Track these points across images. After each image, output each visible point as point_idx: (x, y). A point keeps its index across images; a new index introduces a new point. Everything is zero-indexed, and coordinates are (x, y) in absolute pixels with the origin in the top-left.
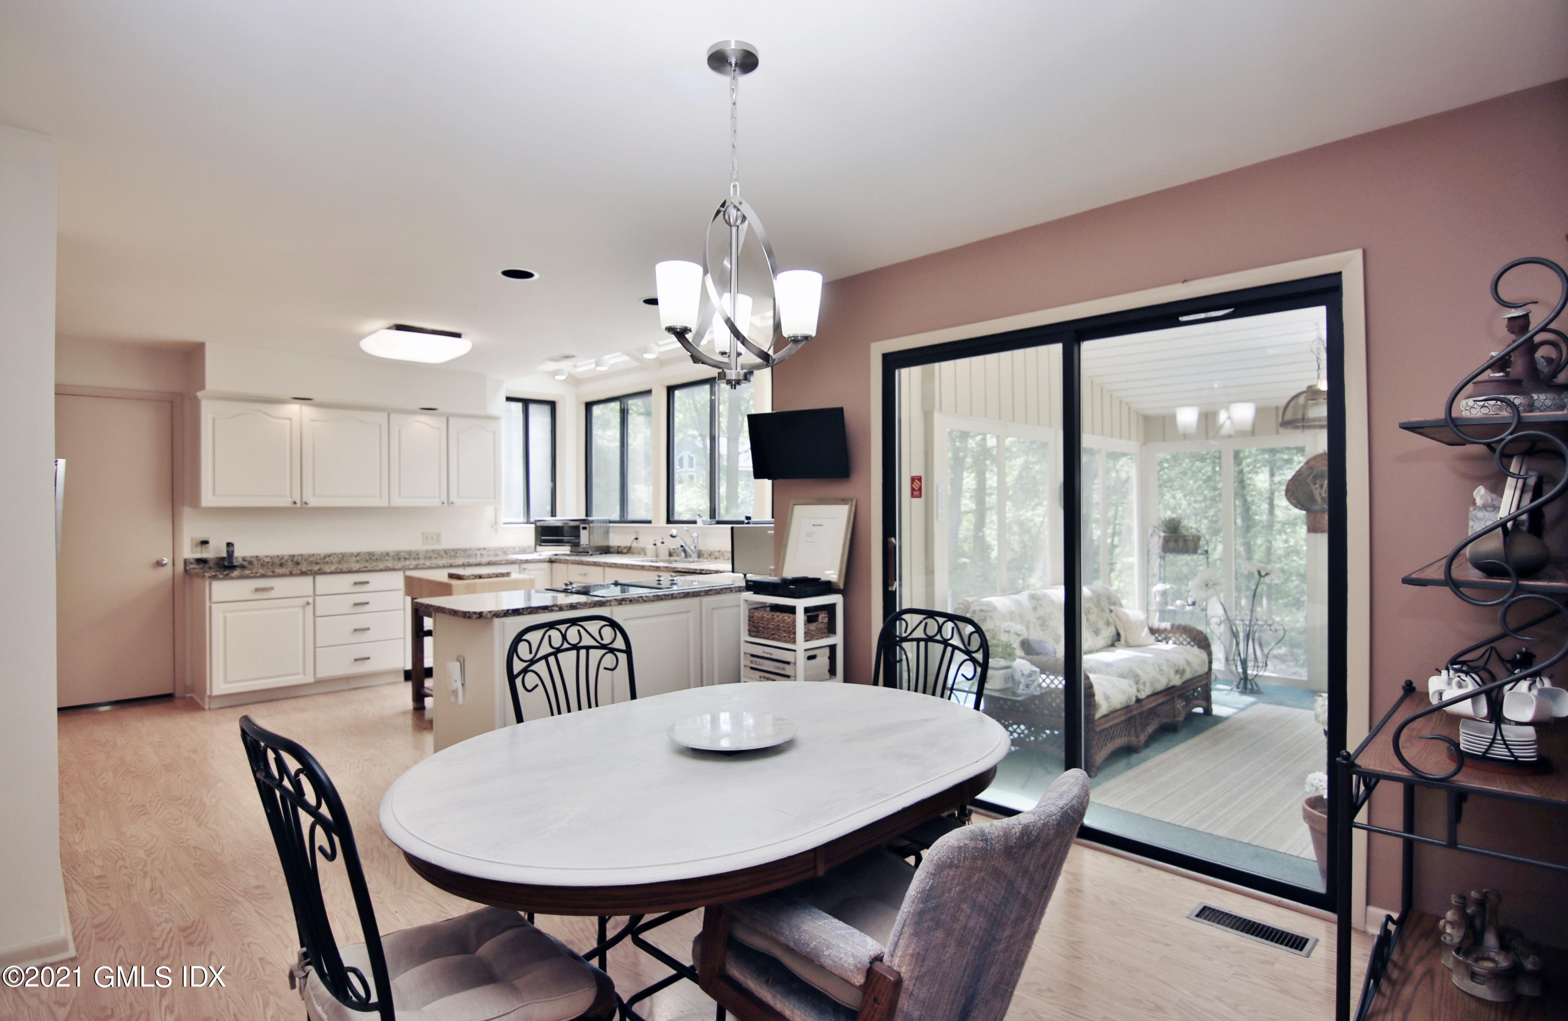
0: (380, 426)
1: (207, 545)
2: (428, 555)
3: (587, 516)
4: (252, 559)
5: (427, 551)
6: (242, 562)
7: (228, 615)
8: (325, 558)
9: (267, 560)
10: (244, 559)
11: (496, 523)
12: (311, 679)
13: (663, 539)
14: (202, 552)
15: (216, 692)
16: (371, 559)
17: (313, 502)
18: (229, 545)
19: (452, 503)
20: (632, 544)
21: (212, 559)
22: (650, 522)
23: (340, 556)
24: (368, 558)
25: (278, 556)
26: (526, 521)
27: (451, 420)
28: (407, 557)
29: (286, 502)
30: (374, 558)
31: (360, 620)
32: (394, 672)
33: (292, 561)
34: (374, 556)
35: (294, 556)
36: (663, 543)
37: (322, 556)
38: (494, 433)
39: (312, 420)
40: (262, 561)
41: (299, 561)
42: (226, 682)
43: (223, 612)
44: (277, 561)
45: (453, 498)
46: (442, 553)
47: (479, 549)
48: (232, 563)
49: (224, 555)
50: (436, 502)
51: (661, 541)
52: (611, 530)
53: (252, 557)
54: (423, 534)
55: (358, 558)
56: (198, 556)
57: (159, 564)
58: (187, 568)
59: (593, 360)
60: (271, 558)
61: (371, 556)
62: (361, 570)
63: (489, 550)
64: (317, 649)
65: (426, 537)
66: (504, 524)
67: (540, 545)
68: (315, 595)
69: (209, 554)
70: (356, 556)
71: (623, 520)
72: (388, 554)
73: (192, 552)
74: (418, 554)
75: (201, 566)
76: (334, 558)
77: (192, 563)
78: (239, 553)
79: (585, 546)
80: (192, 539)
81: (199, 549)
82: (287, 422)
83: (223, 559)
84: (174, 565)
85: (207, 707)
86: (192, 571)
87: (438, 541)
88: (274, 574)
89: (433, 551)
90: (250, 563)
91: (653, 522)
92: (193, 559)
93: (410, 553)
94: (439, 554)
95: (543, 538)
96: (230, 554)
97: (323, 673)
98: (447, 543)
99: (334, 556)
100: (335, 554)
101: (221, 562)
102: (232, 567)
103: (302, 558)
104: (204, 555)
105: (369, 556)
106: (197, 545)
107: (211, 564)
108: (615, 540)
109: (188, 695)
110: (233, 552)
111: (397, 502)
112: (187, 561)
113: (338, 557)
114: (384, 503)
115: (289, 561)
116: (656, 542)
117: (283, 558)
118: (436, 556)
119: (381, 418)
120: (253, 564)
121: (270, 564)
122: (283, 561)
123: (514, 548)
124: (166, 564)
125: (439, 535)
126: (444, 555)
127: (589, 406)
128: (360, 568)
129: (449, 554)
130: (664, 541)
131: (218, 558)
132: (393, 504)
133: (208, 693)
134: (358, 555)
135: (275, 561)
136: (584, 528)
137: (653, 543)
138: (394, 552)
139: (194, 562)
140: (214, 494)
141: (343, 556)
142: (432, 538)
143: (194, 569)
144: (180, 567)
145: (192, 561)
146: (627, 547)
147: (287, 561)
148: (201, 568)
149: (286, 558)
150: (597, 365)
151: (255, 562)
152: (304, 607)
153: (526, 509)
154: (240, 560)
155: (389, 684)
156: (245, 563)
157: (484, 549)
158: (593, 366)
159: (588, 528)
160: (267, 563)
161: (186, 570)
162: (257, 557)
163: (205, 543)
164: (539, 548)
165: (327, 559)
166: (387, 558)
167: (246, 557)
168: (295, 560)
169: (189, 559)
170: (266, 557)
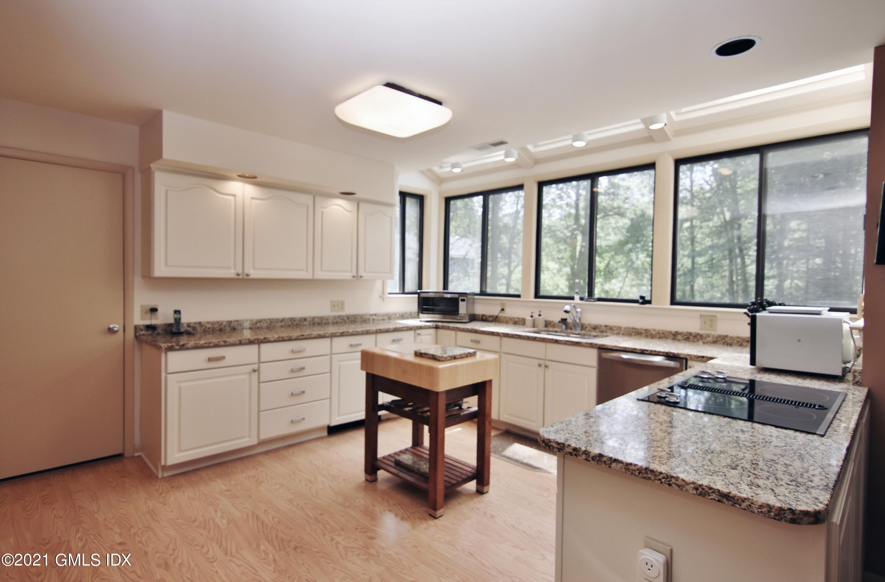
0: (308, 206)
1: (156, 313)
2: (335, 321)
3: (444, 289)
4: (196, 325)
5: (335, 317)
6: (187, 328)
7: (182, 385)
8: (256, 323)
9: (209, 326)
10: (189, 325)
11: (383, 293)
12: (255, 442)
13: (540, 312)
14: (151, 319)
15: (171, 461)
16: (292, 324)
17: (254, 274)
18: (177, 312)
19: (361, 277)
20: (499, 314)
21: (160, 326)
22: (518, 296)
23: (269, 321)
24: (290, 323)
25: (218, 322)
26: (401, 292)
27: (361, 205)
28: (320, 322)
29: (230, 273)
30: (295, 323)
31: (296, 384)
32: (319, 429)
33: (230, 326)
34: (295, 321)
35: (231, 322)
36: (540, 315)
37: (254, 322)
38: (391, 218)
39: (253, 198)
40: (204, 327)
41: (236, 327)
42: (180, 451)
43: (178, 382)
44: (217, 327)
45: (361, 273)
46: (346, 318)
47: (372, 315)
48: (180, 329)
49: (172, 321)
50: (348, 276)
51: (538, 313)
52: (476, 301)
53: (196, 323)
54: (332, 302)
55: (282, 323)
56: (148, 322)
57: (111, 331)
58: (138, 334)
59: (503, 152)
60: (212, 324)
61: (293, 322)
62: (299, 338)
63: (379, 316)
64: (261, 413)
65: (334, 305)
66: (389, 294)
67: (422, 313)
68: (260, 362)
69: (159, 320)
70: (281, 322)
71: (483, 293)
72: (305, 319)
73: (142, 319)
74: (328, 319)
75: (150, 332)
76: (263, 323)
77: (141, 330)
78: (185, 319)
79: (463, 315)
80: (142, 307)
81: (149, 315)
82: (231, 198)
83: (170, 325)
84: (124, 331)
85: (160, 476)
86: (142, 337)
87: (342, 308)
88: (226, 344)
89: (339, 317)
90: (194, 328)
91: (522, 296)
92: (143, 325)
93: (322, 318)
94: (343, 319)
95: (424, 307)
96: (178, 321)
97: (265, 436)
98: (349, 310)
99: (263, 321)
100: (264, 320)
101: (169, 329)
102: (179, 334)
103: (238, 324)
104: (154, 322)
105: (291, 321)
106: (146, 313)
107: (159, 330)
108: (480, 309)
109: (136, 454)
110: (180, 319)
111: (320, 275)
112: (137, 328)
113: (267, 322)
114: (309, 276)
115: (227, 326)
116: (534, 315)
117: (222, 324)
118: (341, 321)
119: (307, 199)
120: (197, 329)
121: (211, 329)
122: (222, 326)
123: (396, 314)
124: (117, 331)
125: (343, 304)
126: (347, 321)
127: (448, 200)
128: (298, 336)
129: (350, 319)
130: (541, 313)
131: (165, 324)
132: (317, 277)
133: (163, 463)
134: (283, 320)
135: (215, 326)
136: (463, 300)
137: (530, 314)
138: (310, 317)
139: (144, 329)
140: (166, 264)
141: (271, 322)
142: (338, 306)
143: (144, 335)
144: (131, 333)
145: (142, 328)
146: (493, 316)
147: (225, 326)
148: (151, 335)
149: (224, 324)
150: (506, 157)
151: (198, 328)
152: (250, 373)
153: (402, 282)
154: (185, 325)
155: (317, 439)
156: (190, 329)
157: (375, 315)
158: (502, 157)
159: (466, 300)
160: (209, 328)
161: (136, 337)
162: (200, 323)
163: (154, 310)
164: (421, 315)
165: (258, 325)
166: (305, 323)
167: (190, 323)
168: (232, 325)
169: (139, 326)
170: (208, 323)
